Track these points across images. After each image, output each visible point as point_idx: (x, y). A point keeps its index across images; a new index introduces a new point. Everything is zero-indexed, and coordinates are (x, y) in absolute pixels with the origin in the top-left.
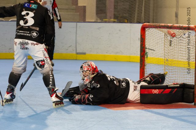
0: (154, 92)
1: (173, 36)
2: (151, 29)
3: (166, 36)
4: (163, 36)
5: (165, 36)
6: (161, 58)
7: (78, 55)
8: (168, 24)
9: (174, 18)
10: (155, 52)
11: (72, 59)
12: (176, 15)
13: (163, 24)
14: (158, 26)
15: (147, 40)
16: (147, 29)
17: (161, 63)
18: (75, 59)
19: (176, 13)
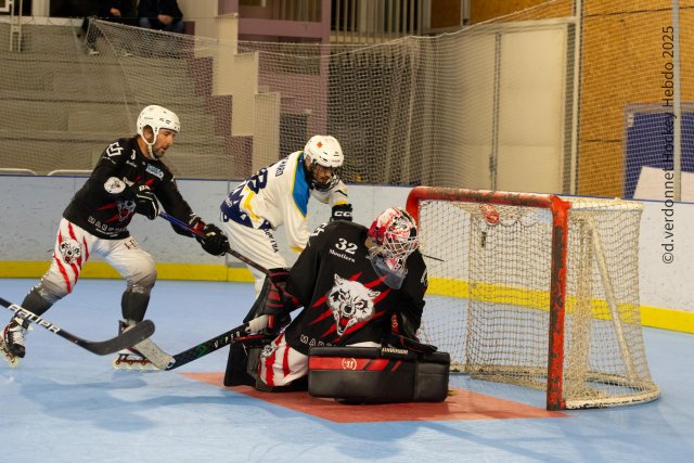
0: (345, 365)
1: (493, 220)
2: (434, 202)
3: (475, 221)
4: (468, 222)
5: (472, 220)
6: (461, 280)
7: (231, 269)
8: (481, 191)
9: (487, 172)
10: (444, 265)
11: (216, 279)
12: (491, 162)
13: (467, 191)
14: (454, 196)
15: (424, 232)
16: (422, 203)
17: (461, 295)
18: (225, 279)
19: (491, 159)
